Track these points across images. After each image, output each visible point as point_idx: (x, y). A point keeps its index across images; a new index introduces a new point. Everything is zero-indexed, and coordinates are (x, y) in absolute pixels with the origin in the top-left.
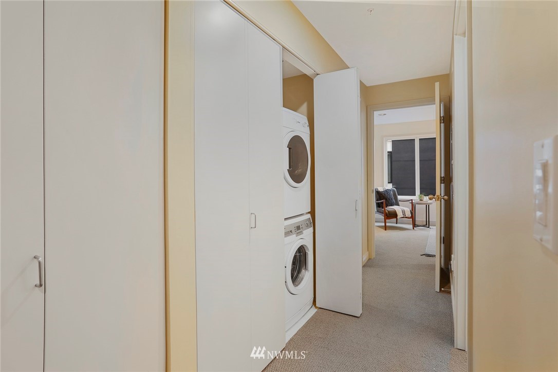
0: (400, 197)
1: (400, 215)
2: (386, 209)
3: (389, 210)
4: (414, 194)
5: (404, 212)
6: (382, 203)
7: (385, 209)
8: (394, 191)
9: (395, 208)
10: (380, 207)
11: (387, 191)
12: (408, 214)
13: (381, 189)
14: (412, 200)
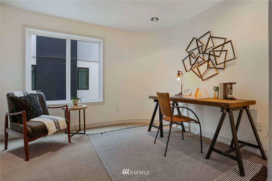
0: (49, 103)
1: (52, 128)
2: (28, 123)
3: (34, 125)
4: (64, 98)
5: (57, 124)
6: (21, 115)
7: (25, 126)
8: (40, 96)
9: (43, 119)
10: (16, 122)
11: (29, 96)
12: (63, 125)
13: (19, 94)
14: (67, 106)
